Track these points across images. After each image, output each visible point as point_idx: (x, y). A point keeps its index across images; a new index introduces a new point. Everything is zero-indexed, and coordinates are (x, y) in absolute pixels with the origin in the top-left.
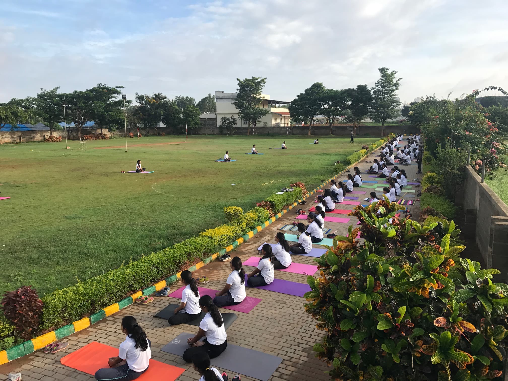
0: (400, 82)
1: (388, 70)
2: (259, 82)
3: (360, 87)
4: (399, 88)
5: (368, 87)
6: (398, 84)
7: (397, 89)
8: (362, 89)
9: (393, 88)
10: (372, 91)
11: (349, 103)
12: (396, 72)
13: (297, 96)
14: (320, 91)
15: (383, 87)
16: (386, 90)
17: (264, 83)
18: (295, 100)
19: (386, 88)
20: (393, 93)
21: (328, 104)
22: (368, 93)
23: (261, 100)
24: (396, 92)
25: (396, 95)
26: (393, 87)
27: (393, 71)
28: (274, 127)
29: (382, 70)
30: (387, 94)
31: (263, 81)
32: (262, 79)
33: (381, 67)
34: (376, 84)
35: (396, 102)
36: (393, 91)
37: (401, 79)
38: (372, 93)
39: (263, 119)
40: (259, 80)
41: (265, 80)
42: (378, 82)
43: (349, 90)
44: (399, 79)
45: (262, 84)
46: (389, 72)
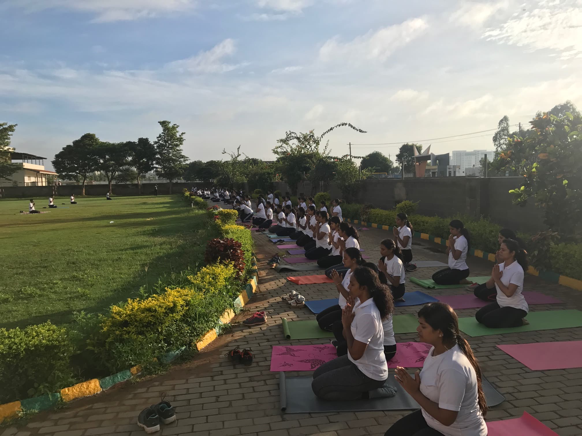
0: (184, 137)
1: (170, 123)
2: (5, 129)
3: (141, 140)
4: (184, 142)
5: (149, 140)
6: (182, 138)
7: (181, 144)
8: (144, 142)
9: (177, 143)
10: (155, 145)
11: (130, 159)
12: (178, 126)
13: (63, 149)
14: (94, 143)
15: (166, 142)
16: (169, 144)
17: (13, 131)
18: (61, 153)
19: (169, 142)
20: (178, 148)
21: (103, 158)
22: (151, 146)
23: (10, 152)
24: (181, 147)
25: (181, 150)
26: (177, 142)
27: (174, 125)
29: (163, 124)
30: (171, 148)
31: (11, 128)
32: (8, 125)
33: (162, 120)
34: (157, 138)
35: (183, 157)
36: (177, 145)
37: (184, 133)
38: (156, 148)
39: (15, 177)
40: (4, 127)
41: (14, 128)
42: (160, 136)
43: (129, 143)
44: (182, 134)
45: (10, 133)
46: (171, 125)
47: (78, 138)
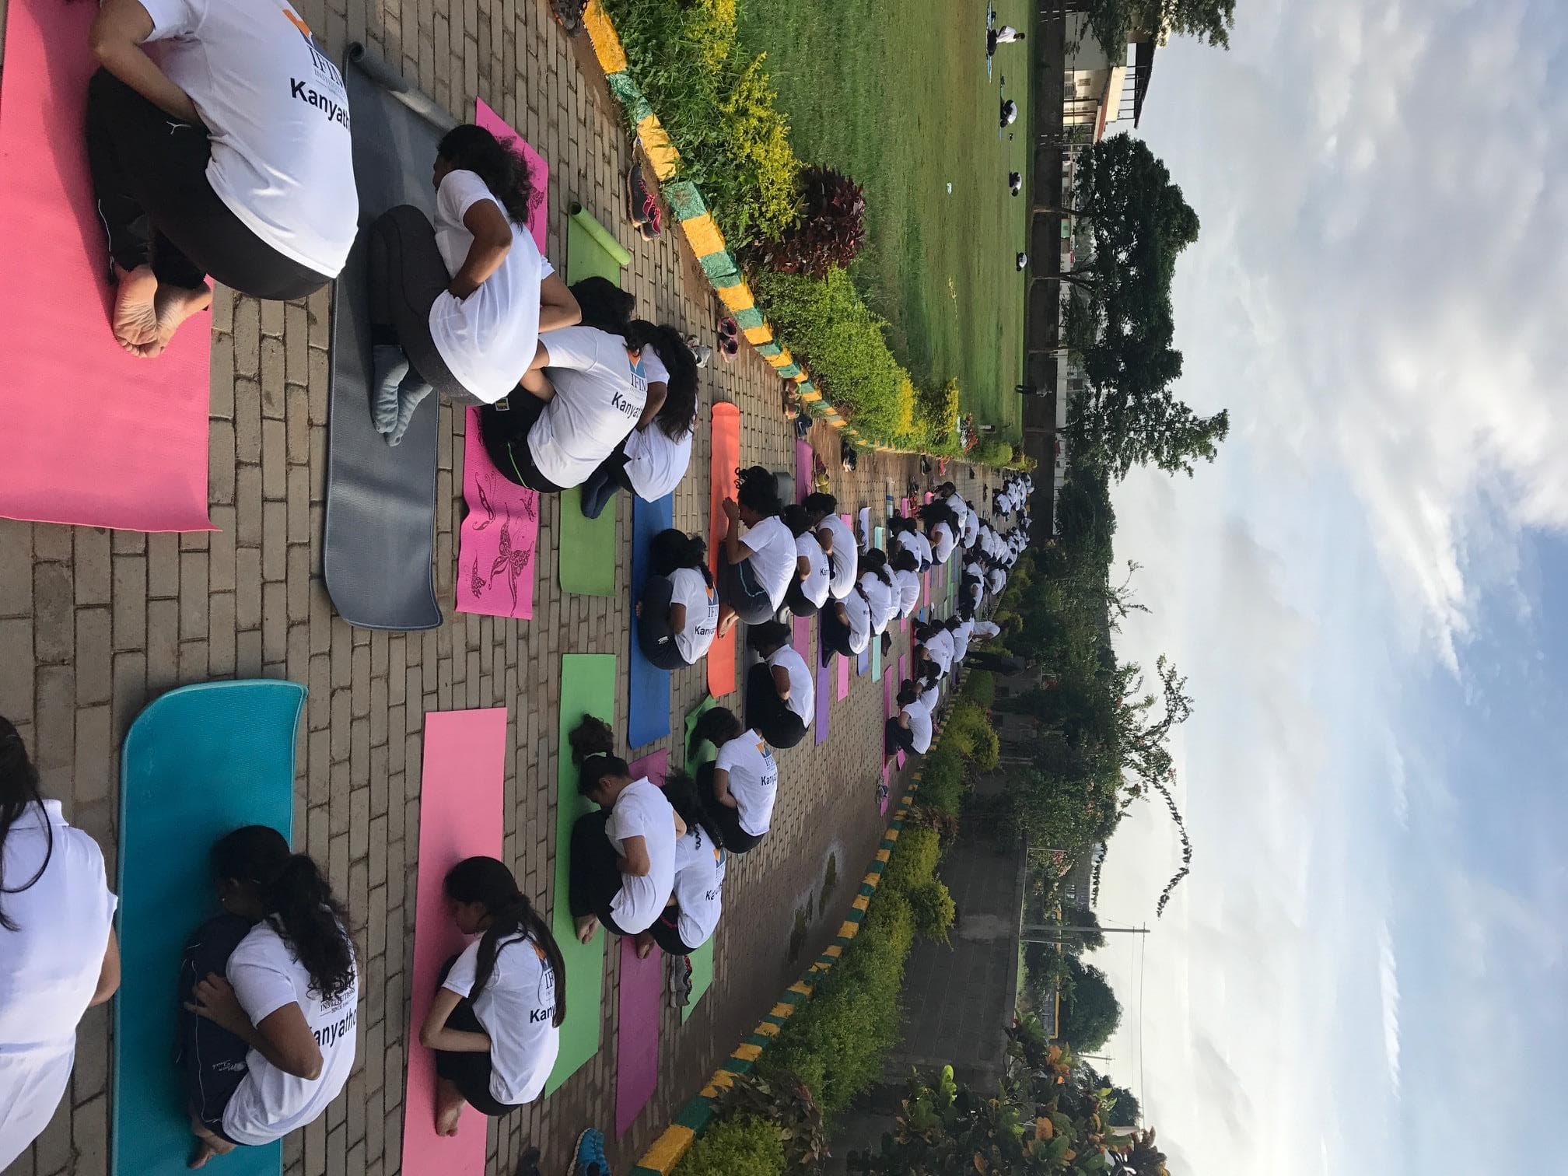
0: (1181, 472)
1: (1220, 439)
2: (1215, 22)
3: (1176, 357)
4: (1165, 471)
5: (1176, 380)
6: (1176, 467)
7: (1161, 465)
8: (1172, 365)
9: (1165, 454)
10: (1160, 395)
11: (1127, 329)
12: (1210, 459)
13: (1160, 162)
14: (1171, 238)
15: (1170, 424)
16: (1162, 434)
17: (1213, 41)
18: (1150, 156)
19: (1168, 433)
20: (1150, 454)
21: (1132, 260)
22: (1157, 383)
23: (1155, 34)
24: (1153, 464)
25: (1144, 461)
26: (1168, 452)
27: (1215, 451)
28: (1062, 78)
29: (1220, 423)
30: (1150, 437)
31: (1219, 36)
32: (1228, 31)
33: (1229, 419)
34: (1182, 404)
35: (1125, 466)
36: (1158, 454)
37: (1191, 474)
38: (1154, 396)
39: (1091, 45)
40: (1224, 20)
41: (1220, 44)
42: (1186, 410)
43: (1168, 327)
44: (1190, 470)
45: (1207, 34)
46: (1214, 441)
47: (1188, 199)
